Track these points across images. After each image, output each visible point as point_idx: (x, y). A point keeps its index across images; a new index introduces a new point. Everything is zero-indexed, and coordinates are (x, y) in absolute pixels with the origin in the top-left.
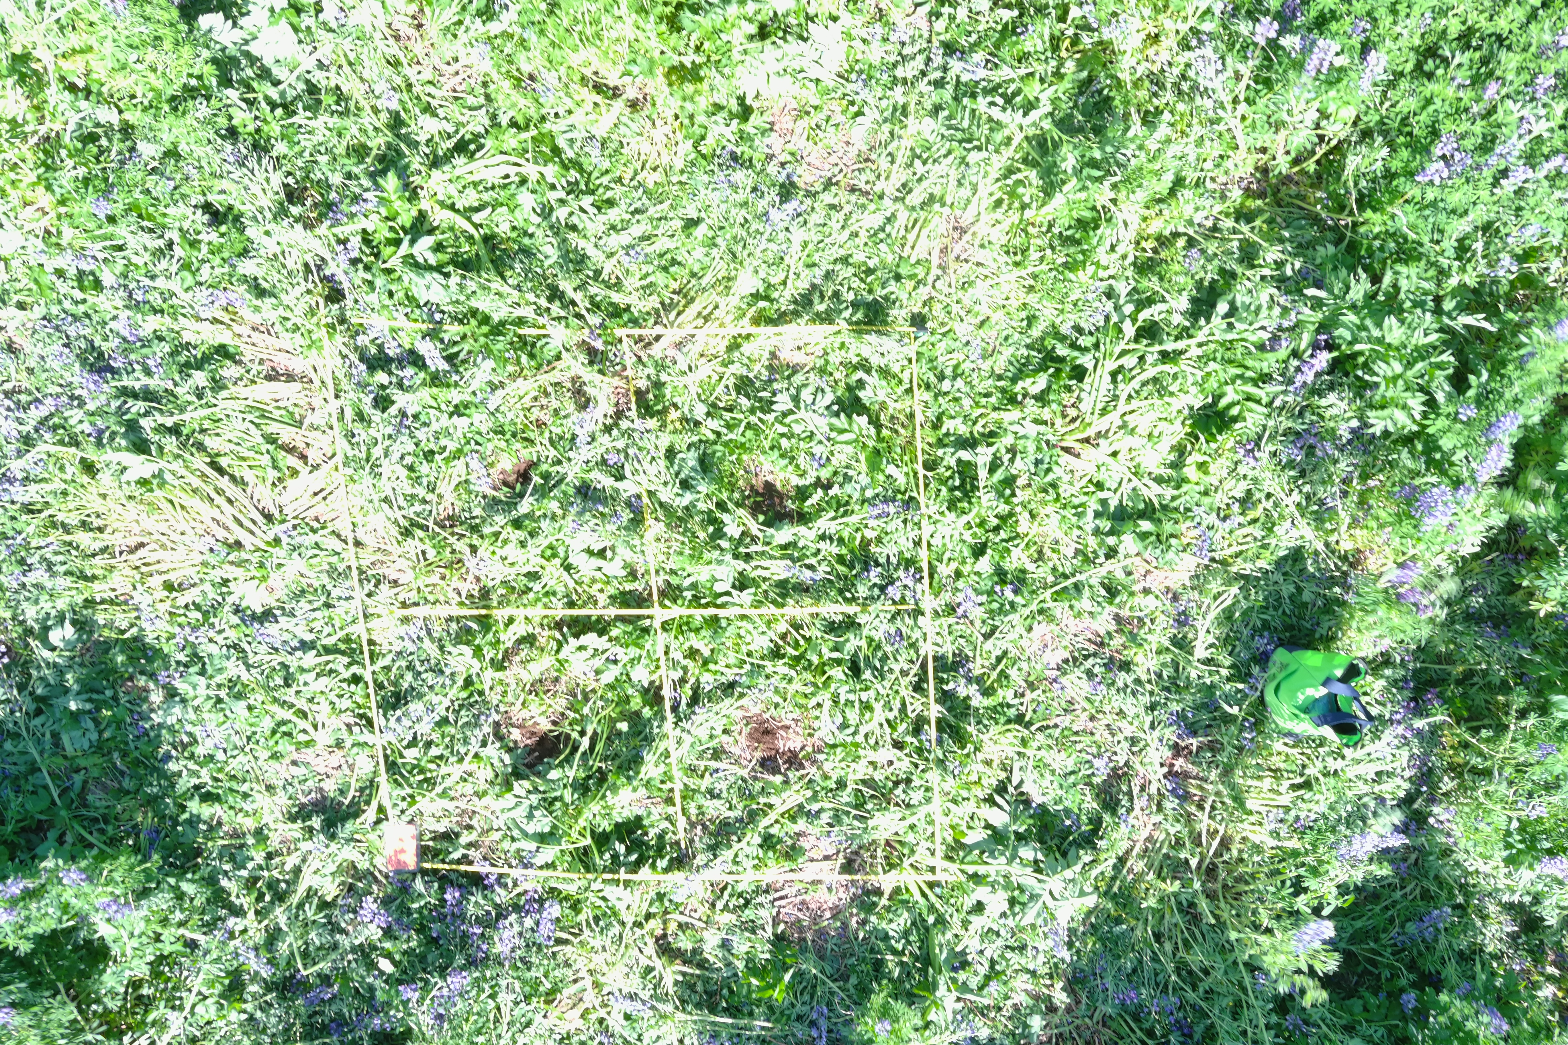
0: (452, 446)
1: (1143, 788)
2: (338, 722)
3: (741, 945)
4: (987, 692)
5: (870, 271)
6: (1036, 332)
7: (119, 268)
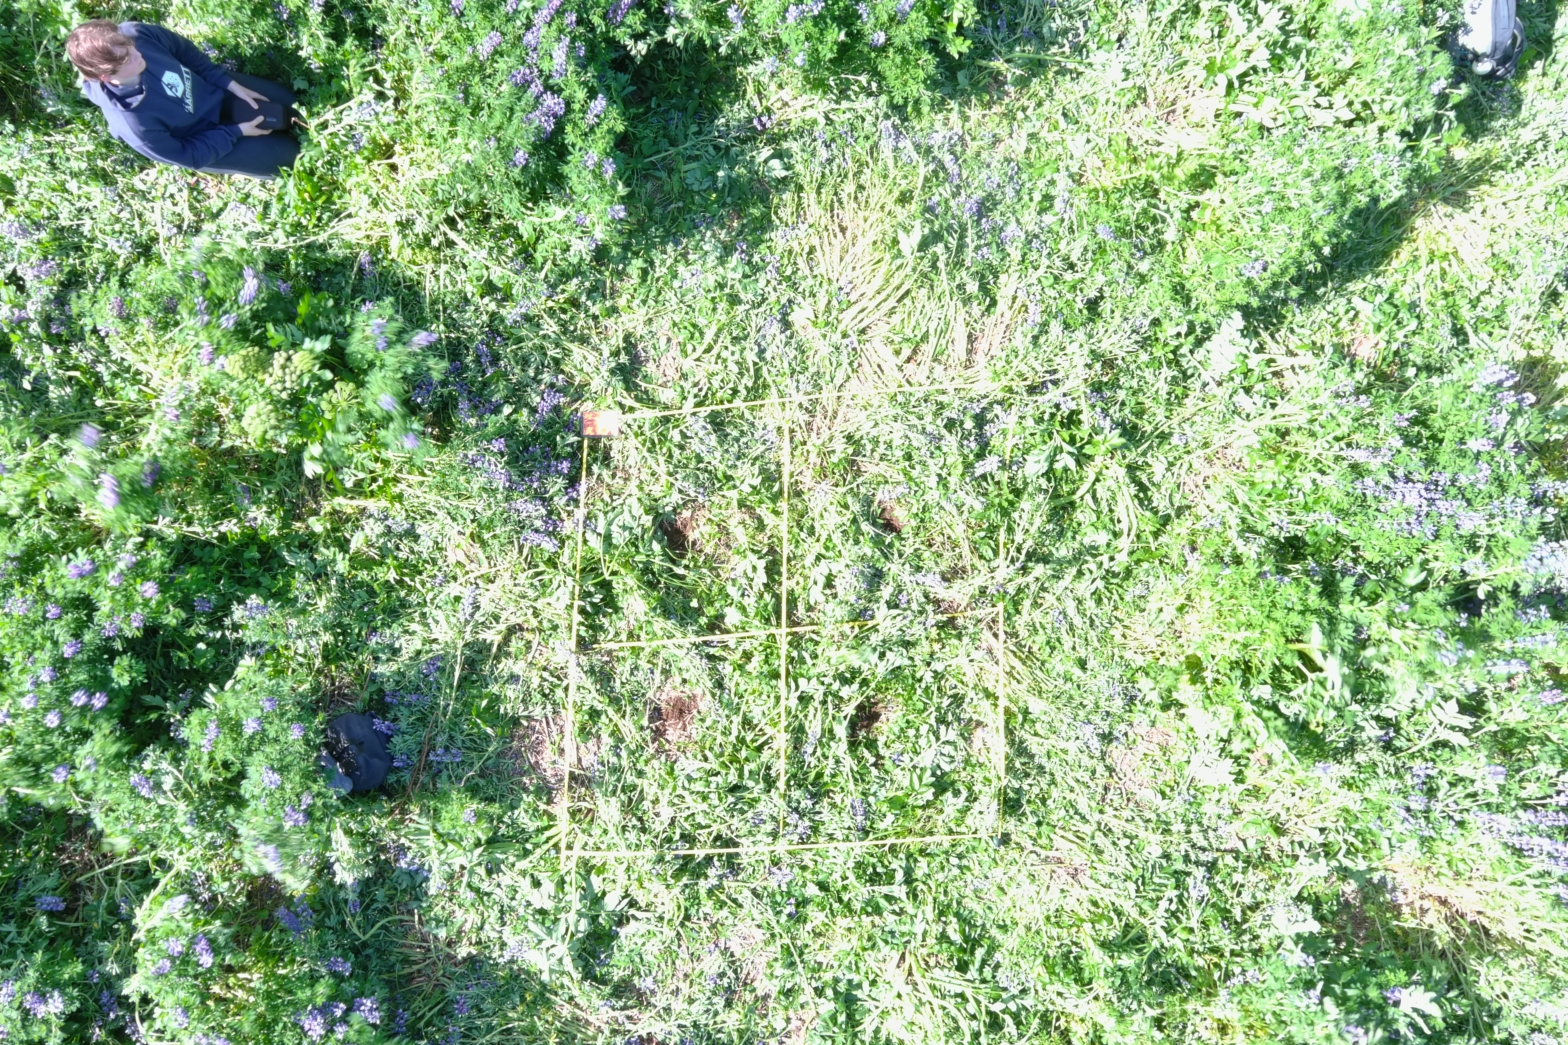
0: (914, 474)
1: (629, 1018)
2: (700, 375)
3: (511, 692)
6: (994, 932)
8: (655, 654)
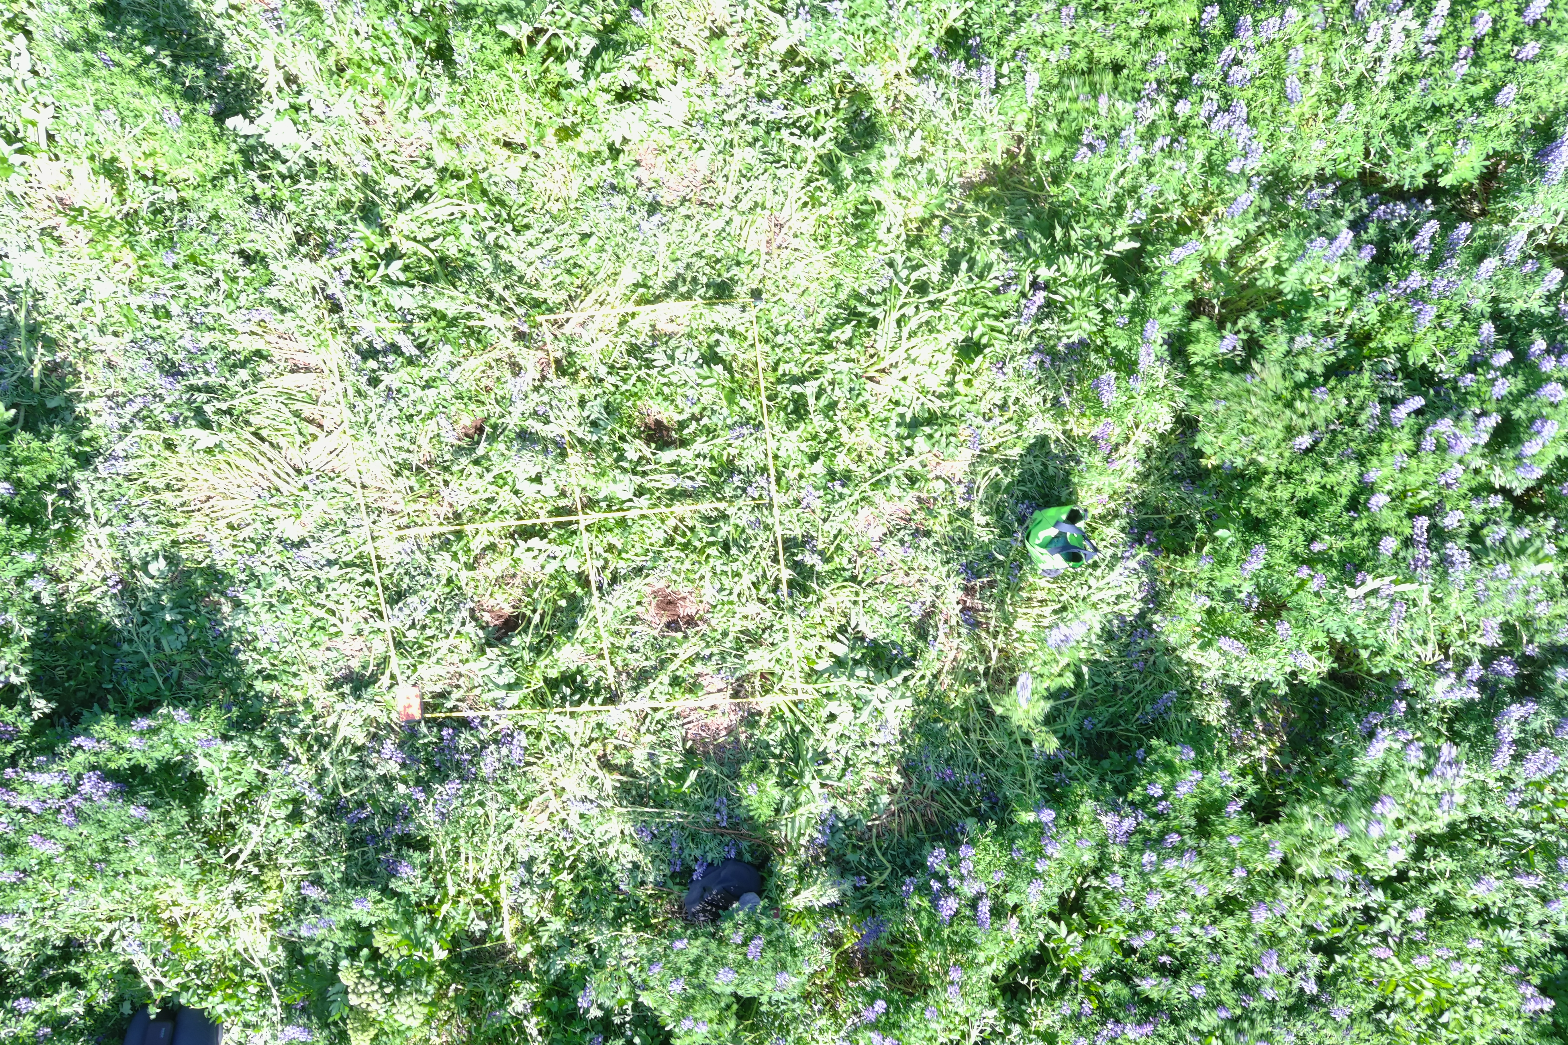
0: (426, 410)
1: (945, 621)
3: (662, 759)
4: (827, 560)
5: (718, 261)
6: (842, 296)
7: (182, 301)
8: (615, 633)
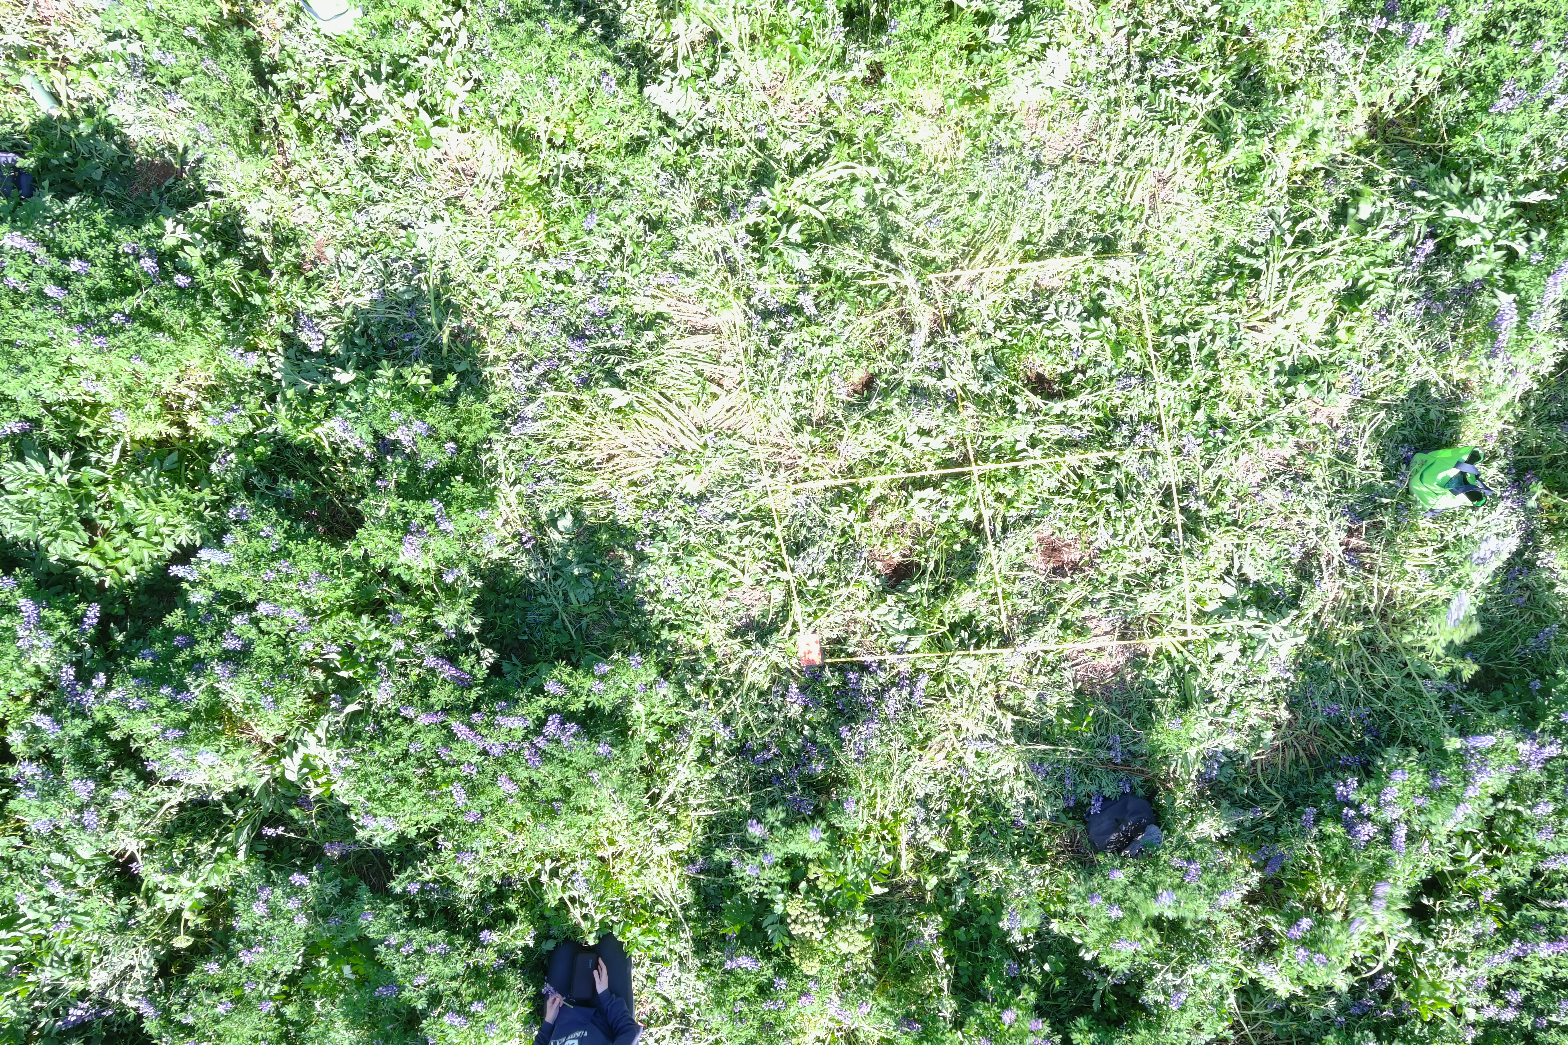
1: (1328, 563)
2: (757, 567)
3: (1053, 699)
4: (1211, 505)
8: (1006, 578)
